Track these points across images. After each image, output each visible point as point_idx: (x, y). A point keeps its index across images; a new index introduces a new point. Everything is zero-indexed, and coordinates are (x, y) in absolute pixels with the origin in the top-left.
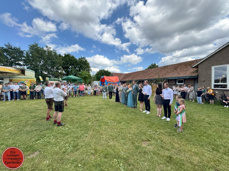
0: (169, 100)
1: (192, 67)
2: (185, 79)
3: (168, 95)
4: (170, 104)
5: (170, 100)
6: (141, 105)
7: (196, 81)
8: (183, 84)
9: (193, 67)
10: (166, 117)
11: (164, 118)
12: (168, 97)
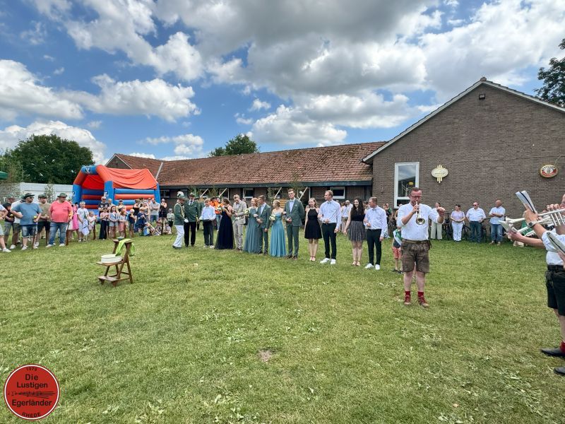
0: (379, 231)
1: (363, 162)
2: (346, 187)
3: (378, 221)
4: (381, 238)
5: (381, 230)
6: (312, 249)
7: (368, 192)
8: (343, 197)
9: (365, 160)
10: (373, 264)
11: (370, 265)
12: (378, 224)
